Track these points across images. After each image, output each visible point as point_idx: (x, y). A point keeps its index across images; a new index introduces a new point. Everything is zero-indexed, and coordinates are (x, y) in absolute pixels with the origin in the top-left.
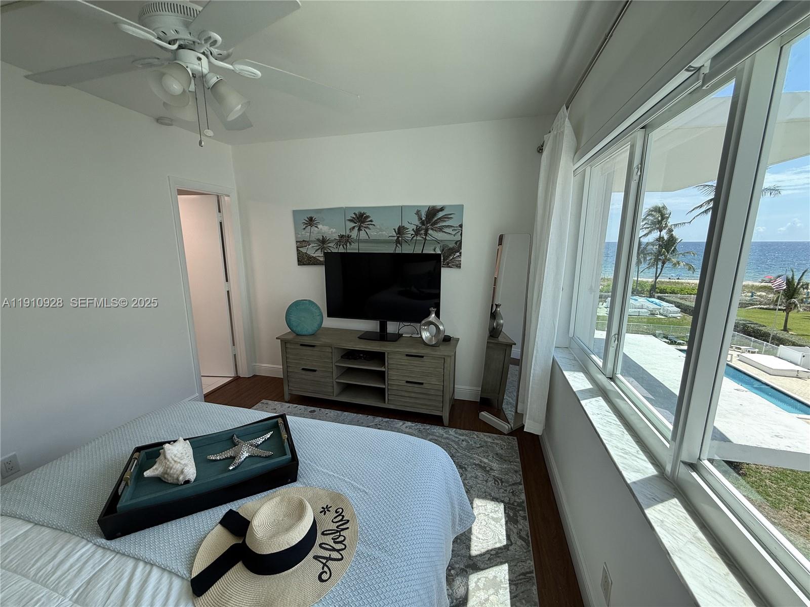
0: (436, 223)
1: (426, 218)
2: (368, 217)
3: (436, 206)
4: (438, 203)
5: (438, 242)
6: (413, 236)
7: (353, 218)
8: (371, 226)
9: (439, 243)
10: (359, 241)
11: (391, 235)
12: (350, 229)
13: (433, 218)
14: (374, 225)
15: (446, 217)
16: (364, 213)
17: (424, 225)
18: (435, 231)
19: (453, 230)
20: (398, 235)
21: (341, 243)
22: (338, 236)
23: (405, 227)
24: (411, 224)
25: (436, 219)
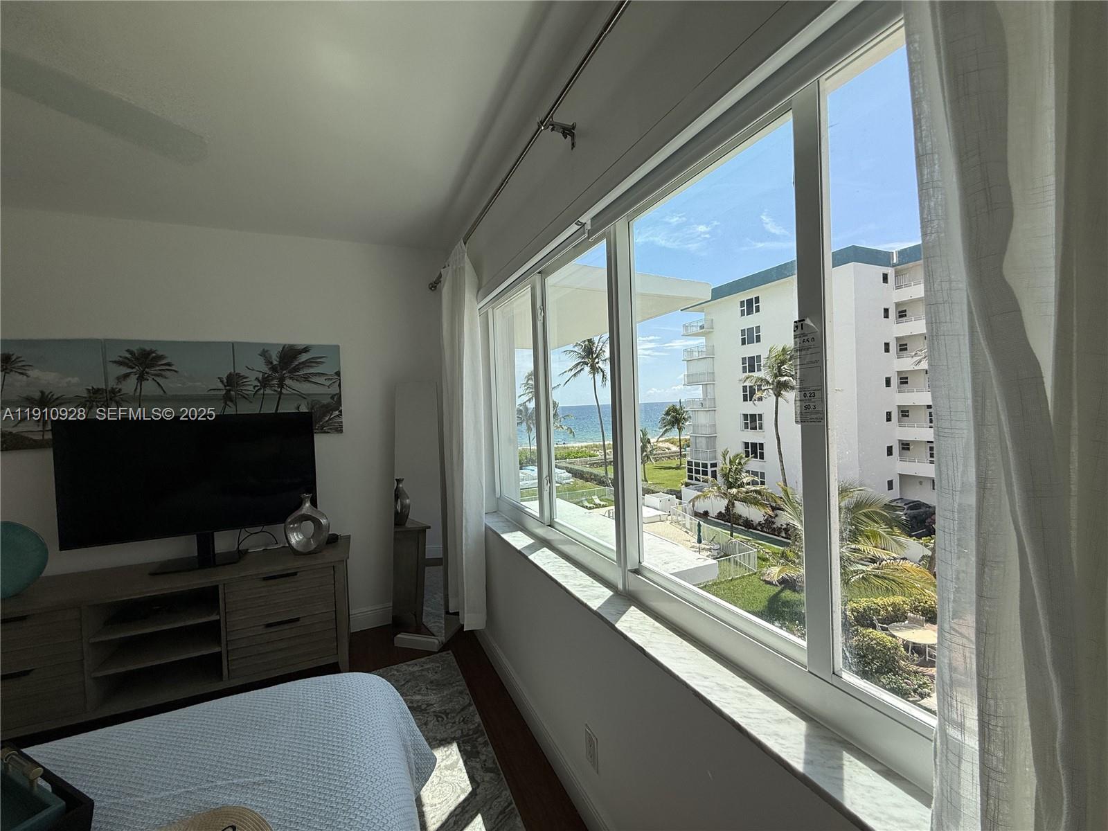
0: (297, 369)
1: (280, 362)
2: (161, 357)
3: (296, 345)
4: (300, 340)
5: (302, 396)
6: (257, 388)
7: (126, 358)
8: (168, 374)
9: (304, 398)
10: (140, 398)
11: (213, 387)
12: (118, 378)
13: (292, 362)
14: (175, 371)
15: (314, 362)
16: (151, 352)
17: (277, 372)
18: (297, 380)
19: (326, 380)
20: (227, 388)
21: (94, 403)
22: (85, 391)
23: (241, 375)
24: (253, 370)
25: (296, 363)
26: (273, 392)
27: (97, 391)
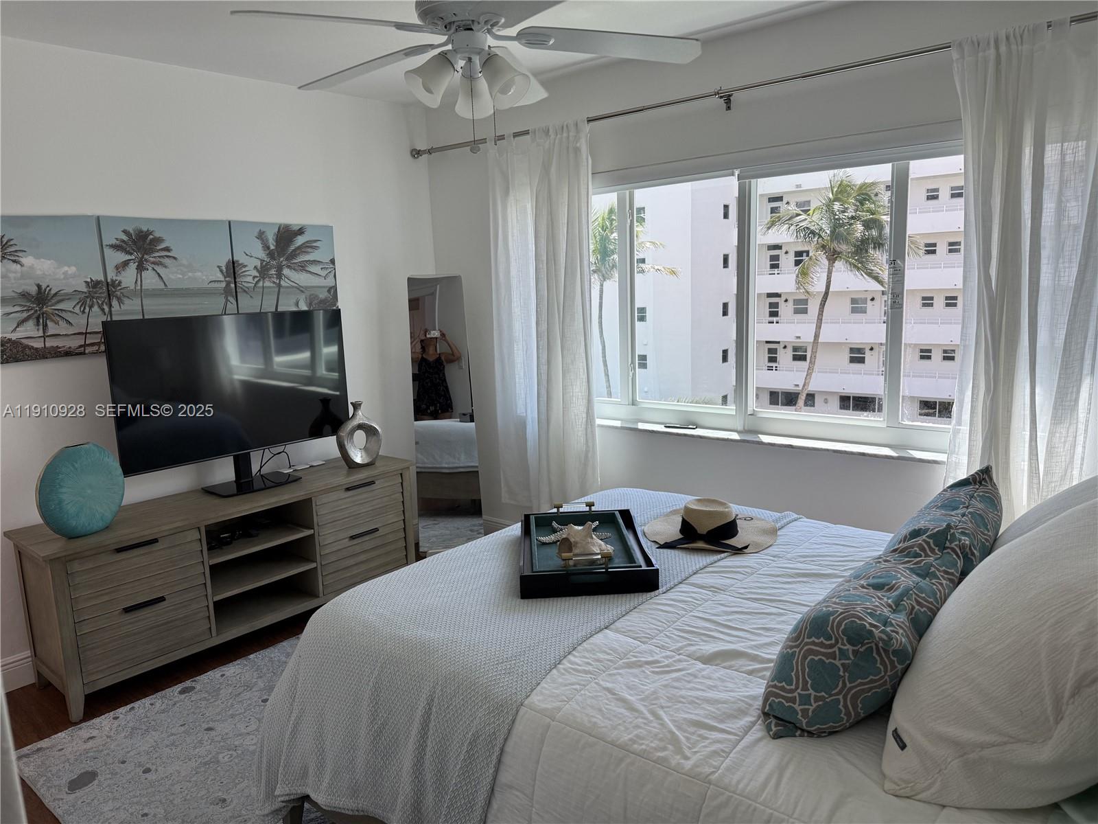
0: (294, 255)
1: (277, 246)
2: (159, 240)
3: (291, 225)
4: (294, 220)
5: (301, 289)
6: (256, 279)
7: (123, 241)
8: (166, 261)
9: (302, 291)
10: (141, 293)
11: (214, 278)
12: (117, 267)
13: (288, 246)
14: (175, 258)
15: (309, 246)
16: (149, 233)
17: (275, 259)
18: (294, 269)
19: (322, 269)
20: (227, 279)
21: (95, 300)
22: (84, 284)
23: (240, 262)
24: (251, 257)
25: (292, 248)
26: (272, 285)
27: (94, 285)
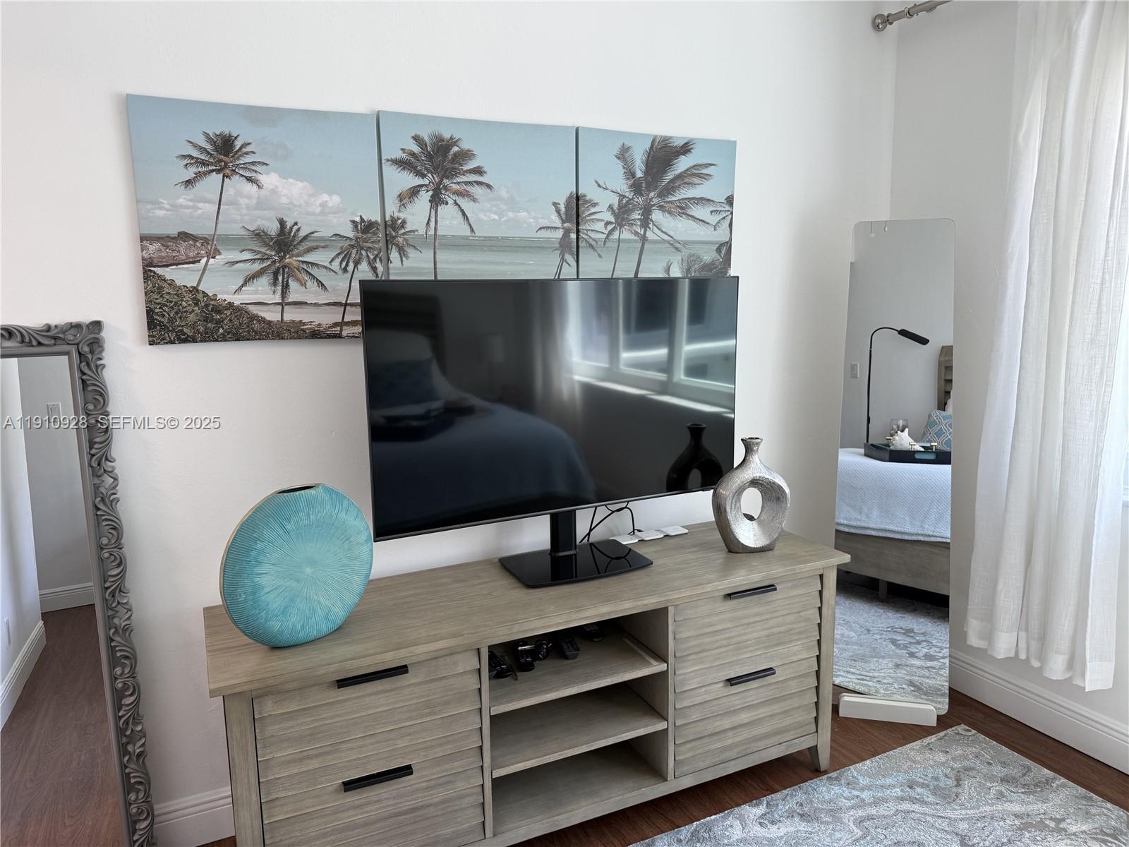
0: (670, 189)
1: (646, 173)
2: (466, 155)
3: (671, 138)
4: (677, 131)
6: (610, 227)
7: (413, 154)
8: (477, 191)
9: (677, 249)
10: (435, 242)
11: (546, 223)
12: (401, 197)
14: (489, 186)
15: (696, 174)
16: (453, 142)
17: (641, 195)
18: (670, 213)
19: (712, 212)
20: (566, 225)
21: (364, 253)
22: (350, 226)
23: (588, 198)
24: (605, 189)
25: (670, 176)
26: (633, 237)
27: (366, 227)
